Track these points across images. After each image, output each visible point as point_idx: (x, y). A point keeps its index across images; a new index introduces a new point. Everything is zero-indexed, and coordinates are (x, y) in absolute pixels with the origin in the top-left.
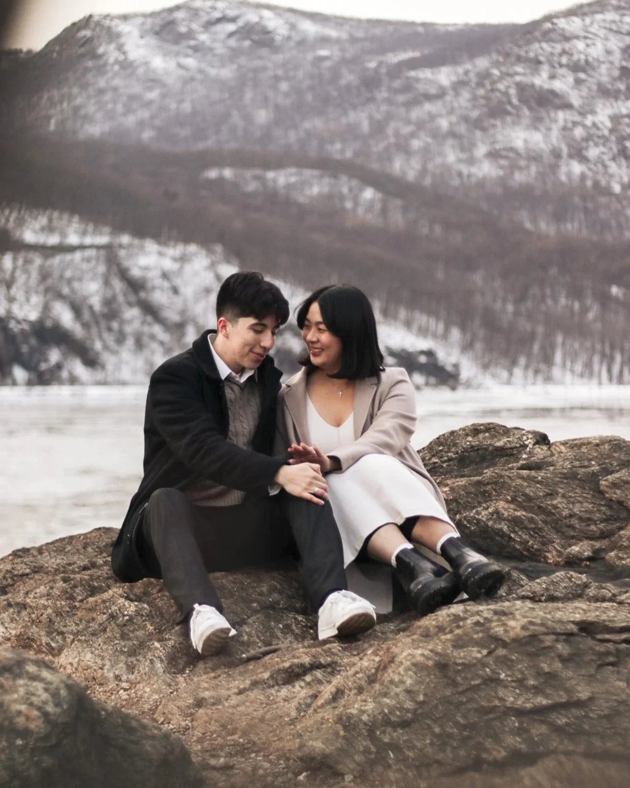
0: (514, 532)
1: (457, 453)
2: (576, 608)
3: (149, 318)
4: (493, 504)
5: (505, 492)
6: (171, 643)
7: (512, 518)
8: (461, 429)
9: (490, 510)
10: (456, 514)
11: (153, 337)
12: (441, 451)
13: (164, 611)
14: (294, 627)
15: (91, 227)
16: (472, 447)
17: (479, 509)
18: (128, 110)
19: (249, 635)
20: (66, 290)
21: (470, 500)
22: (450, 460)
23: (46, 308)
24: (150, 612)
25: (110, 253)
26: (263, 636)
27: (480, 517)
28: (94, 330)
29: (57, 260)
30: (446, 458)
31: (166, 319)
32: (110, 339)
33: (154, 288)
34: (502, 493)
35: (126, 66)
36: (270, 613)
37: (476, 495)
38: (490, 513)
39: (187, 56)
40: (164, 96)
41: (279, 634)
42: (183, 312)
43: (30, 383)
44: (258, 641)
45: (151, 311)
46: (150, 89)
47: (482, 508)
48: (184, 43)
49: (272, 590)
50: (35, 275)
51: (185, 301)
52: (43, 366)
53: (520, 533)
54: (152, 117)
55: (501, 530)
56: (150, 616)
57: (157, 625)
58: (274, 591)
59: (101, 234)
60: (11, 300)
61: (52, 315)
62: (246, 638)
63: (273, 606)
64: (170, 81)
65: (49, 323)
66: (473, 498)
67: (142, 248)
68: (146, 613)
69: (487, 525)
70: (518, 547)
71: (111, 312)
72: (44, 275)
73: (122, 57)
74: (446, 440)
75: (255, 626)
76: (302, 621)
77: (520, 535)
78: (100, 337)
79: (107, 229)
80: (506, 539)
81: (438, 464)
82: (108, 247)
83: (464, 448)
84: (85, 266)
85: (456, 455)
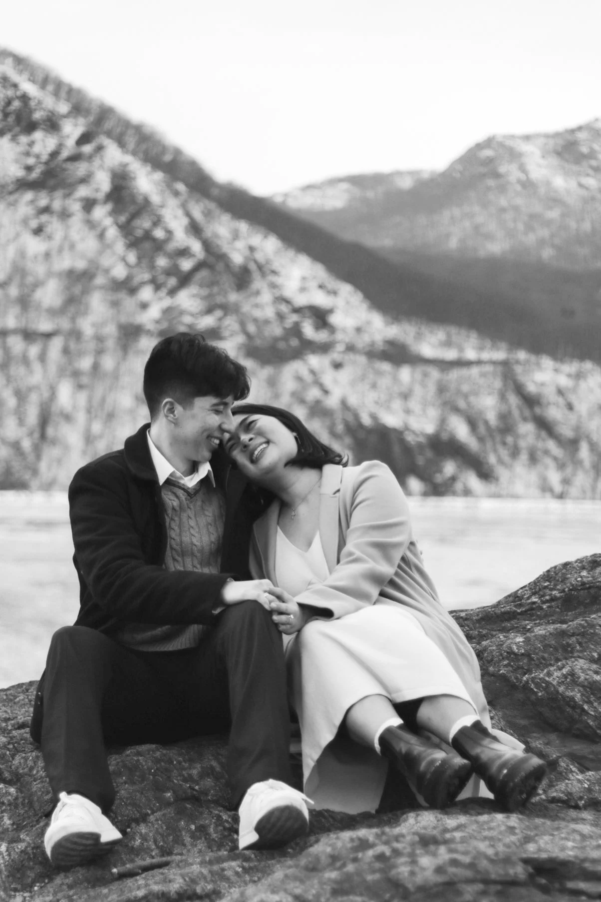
0: (589, 702)
1: (563, 591)
2: (574, 831)
3: (544, 434)
4: (570, 663)
5: (592, 647)
6: (21, 846)
7: (589, 683)
8: (578, 560)
9: (564, 671)
10: (525, 674)
11: (546, 452)
12: (546, 587)
13: (35, 798)
14: (212, 830)
15: (488, 343)
16: (583, 584)
17: (552, 669)
18: (529, 228)
19: (144, 838)
20: (462, 404)
21: (546, 655)
22: (553, 599)
23: (443, 421)
24: (16, 798)
25: (506, 369)
26: (164, 841)
27: (551, 679)
28: (489, 445)
29: (454, 374)
30: (547, 598)
31: (561, 435)
32: (504, 453)
33: (549, 404)
34: (588, 647)
35: (528, 185)
36: (186, 808)
37: (556, 649)
38: (564, 675)
39: (588, 175)
40: (563, 215)
41: (187, 839)
42: (577, 429)
43: (425, 494)
44: (153, 847)
45: (545, 426)
46: (551, 208)
47: (555, 668)
48: (585, 163)
49: (207, 773)
50: (432, 388)
51: (580, 417)
52: (439, 478)
53: (595, 704)
54: (552, 236)
55: (572, 699)
56: (14, 805)
57: (18, 818)
58: (208, 775)
59: (498, 349)
60: (408, 412)
61: (448, 428)
62: (138, 842)
63: (196, 799)
64: (571, 201)
65: (445, 436)
66: (551, 654)
67: (538, 365)
68: (9, 801)
69: (557, 692)
70: (591, 723)
71: (506, 427)
72: (442, 389)
73: (523, 177)
74: (557, 574)
75: (156, 826)
76: (227, 821)
77: (595, 708)
78: (495, 451)
79: (503, 345)
80: (578, 711)
81: (537, 605)
82: (505, 364)
83: (572, 585)
84: (482, 381)
85: (562, 594)
